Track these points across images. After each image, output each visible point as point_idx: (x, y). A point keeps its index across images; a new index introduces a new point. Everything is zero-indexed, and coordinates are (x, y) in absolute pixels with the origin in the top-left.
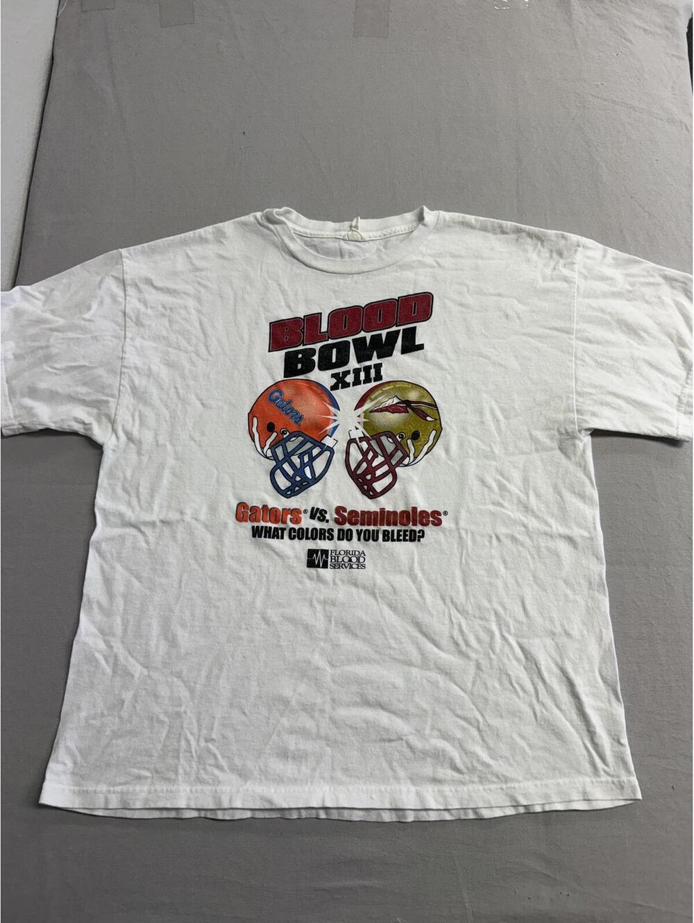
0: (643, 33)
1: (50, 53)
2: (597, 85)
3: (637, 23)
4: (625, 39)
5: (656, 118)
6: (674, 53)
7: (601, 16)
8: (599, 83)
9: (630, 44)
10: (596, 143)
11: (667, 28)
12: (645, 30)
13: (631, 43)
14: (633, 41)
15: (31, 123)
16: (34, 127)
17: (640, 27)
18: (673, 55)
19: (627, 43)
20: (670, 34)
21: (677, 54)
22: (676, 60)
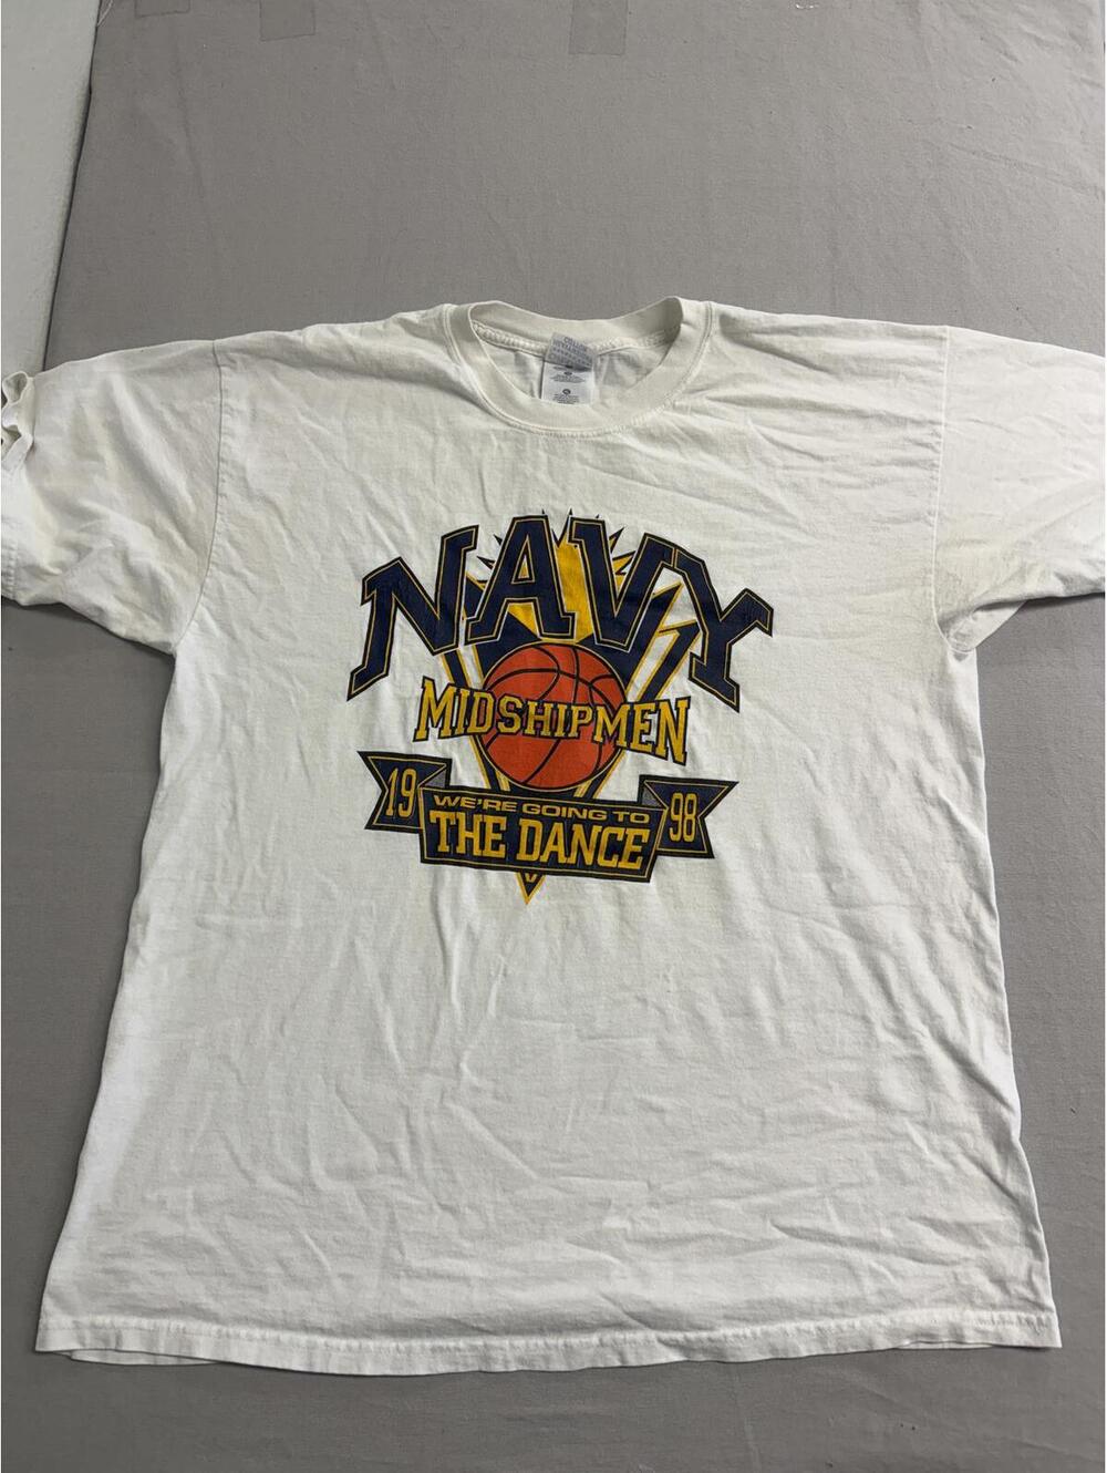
0: (1035, 45)
1: (87, 84)
2: (961, 129)
3: (1027, 28)
4: (1006, 54)
5: (1056, 181)
6: (1084, 76)
7: (968, 17)
8: (964, 126)
9: (1014, 64)
10: (958, 223)
11: (1073, 36)
12: (1038, 40)
13: (1016, 60)
14: (1020, 57)
15: (56, 198)
16: (61, 203)
17: (1029, 35)
18: (1082, 79)
19: (1009, 62)
20: (1077, 46)
21: (1089, 78)
22: (1088, 88)
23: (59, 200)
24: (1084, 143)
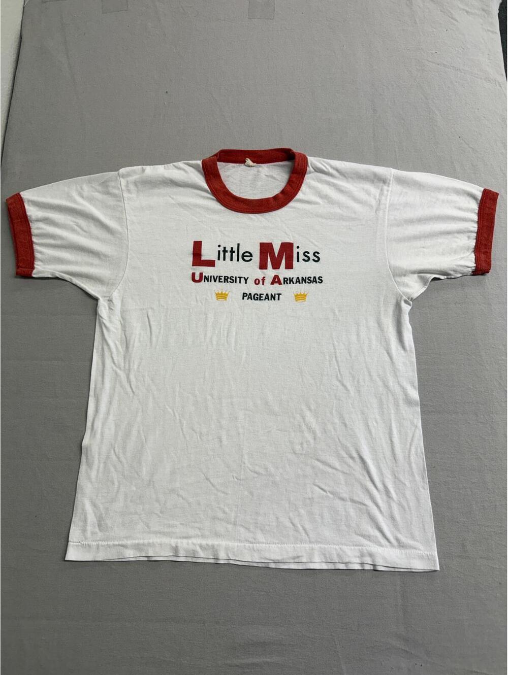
0: (465, 14)
1: (19, 33)
2: (432, 53)
3: (462, 6)
4: (452, 18)
5: (477, 77)
6: (489, 28)
7: (434, 1)
8: (434, 52)
9: (456, 23)
10: (432, 97)
11: (483, 10)
12: (467, 12)
13: (457, 21)
14: (459, 20)
15: (5, 87)
16: (7, 89)
17: (463, 9)
18: (488, 30)
19: (454, 22)
20: (486, 15)
21: (491, 29)
22: (491, 34)
23: (6, 88)
24: (489, 59)
